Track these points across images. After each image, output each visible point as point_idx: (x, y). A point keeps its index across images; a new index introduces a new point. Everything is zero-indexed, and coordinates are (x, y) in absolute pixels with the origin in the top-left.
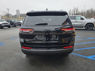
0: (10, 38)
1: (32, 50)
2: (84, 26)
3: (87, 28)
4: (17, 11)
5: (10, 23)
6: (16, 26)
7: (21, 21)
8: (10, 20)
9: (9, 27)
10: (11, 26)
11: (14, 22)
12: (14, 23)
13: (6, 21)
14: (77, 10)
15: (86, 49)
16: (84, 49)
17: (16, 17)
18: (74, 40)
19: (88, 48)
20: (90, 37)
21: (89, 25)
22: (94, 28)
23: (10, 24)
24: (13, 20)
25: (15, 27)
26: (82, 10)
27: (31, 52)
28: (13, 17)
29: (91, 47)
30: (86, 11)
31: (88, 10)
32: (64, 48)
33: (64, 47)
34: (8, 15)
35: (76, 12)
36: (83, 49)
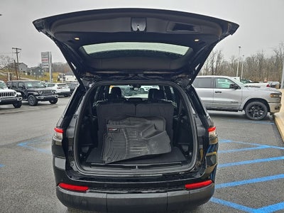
0: (20, 142)
1: (88, 194)
2: (242, 107)
3: (250, 112)
4: (43, 55)
5: (20, 94)
6: (39, 102)
7: (54, 85)
8: (21, 85)
9: (17, 104)
10: (23, 102)
11: (32, 89)
12: (32, 94)
13: (9, 88)
14: (219, 58)
15: (250, 181)
16: (245, 182)
17: (38, 74)
18: (215, 162)
19: (255, 181)
20: (261, 143)
21: (256, 105)
22: (269, 113)
23: (20, 96)
24: (30, 85)
25: (36, 104)
26: (233, 57)
27: (85, 202)
28: (29, 73)
29: (265, 176)
30: (244, 60)
31: (249, 58)
32: (187, 189)
33: (186, 186)
34: (15, 67)
35: (217, 61)
36: (241, 183)
